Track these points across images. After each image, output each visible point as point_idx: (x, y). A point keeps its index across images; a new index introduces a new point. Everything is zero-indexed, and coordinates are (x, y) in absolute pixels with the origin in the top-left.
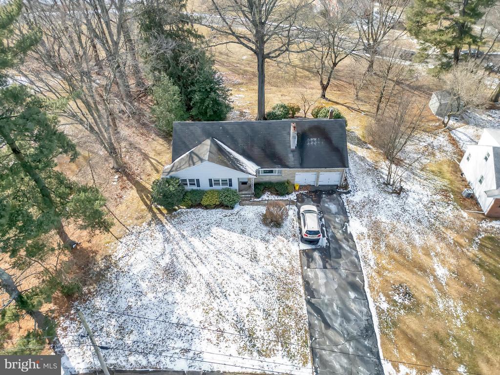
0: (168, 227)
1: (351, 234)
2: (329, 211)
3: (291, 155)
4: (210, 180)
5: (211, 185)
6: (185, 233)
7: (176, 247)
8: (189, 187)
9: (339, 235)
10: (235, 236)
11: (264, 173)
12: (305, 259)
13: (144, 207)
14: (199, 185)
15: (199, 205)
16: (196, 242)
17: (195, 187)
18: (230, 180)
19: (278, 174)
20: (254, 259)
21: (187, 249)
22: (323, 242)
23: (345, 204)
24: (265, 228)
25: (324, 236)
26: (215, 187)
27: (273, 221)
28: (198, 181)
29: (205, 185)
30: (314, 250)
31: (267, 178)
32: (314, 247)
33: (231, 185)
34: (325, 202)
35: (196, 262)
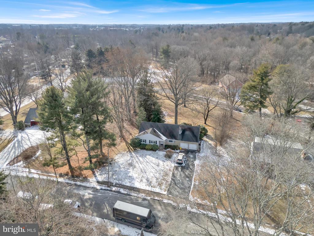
0: (133, 153)
1: (194, 164)
2: (190, 157)
3: (179, 136)
4: (150, 141)
5: (150, 143)
6: (138, 156)
7: (134, 159)
8: (142, 143)
9: (190, 164)
10: (154, 159)
11: (169, 141)
12: (175, 168)
13: (127, 147)
14: (146, 142)
15: (145, 149)
16: (140, 158)
17: (144, 143)
18: (156, 141)
19: (174, 142)
20: (158, 166)
21: (137, 160)
22: (184, 165)
23: (197, 156)
24: (165, 158)
25: (184, 163)
26: (151, 144)
27: (169, 157)
28: (146, 140)
29: (148, 143)
30: (179, 166)
31: (170, 144)
32: (180, 165)
33: (156, 143)
34: (189, 154)
35: (139, 163)
